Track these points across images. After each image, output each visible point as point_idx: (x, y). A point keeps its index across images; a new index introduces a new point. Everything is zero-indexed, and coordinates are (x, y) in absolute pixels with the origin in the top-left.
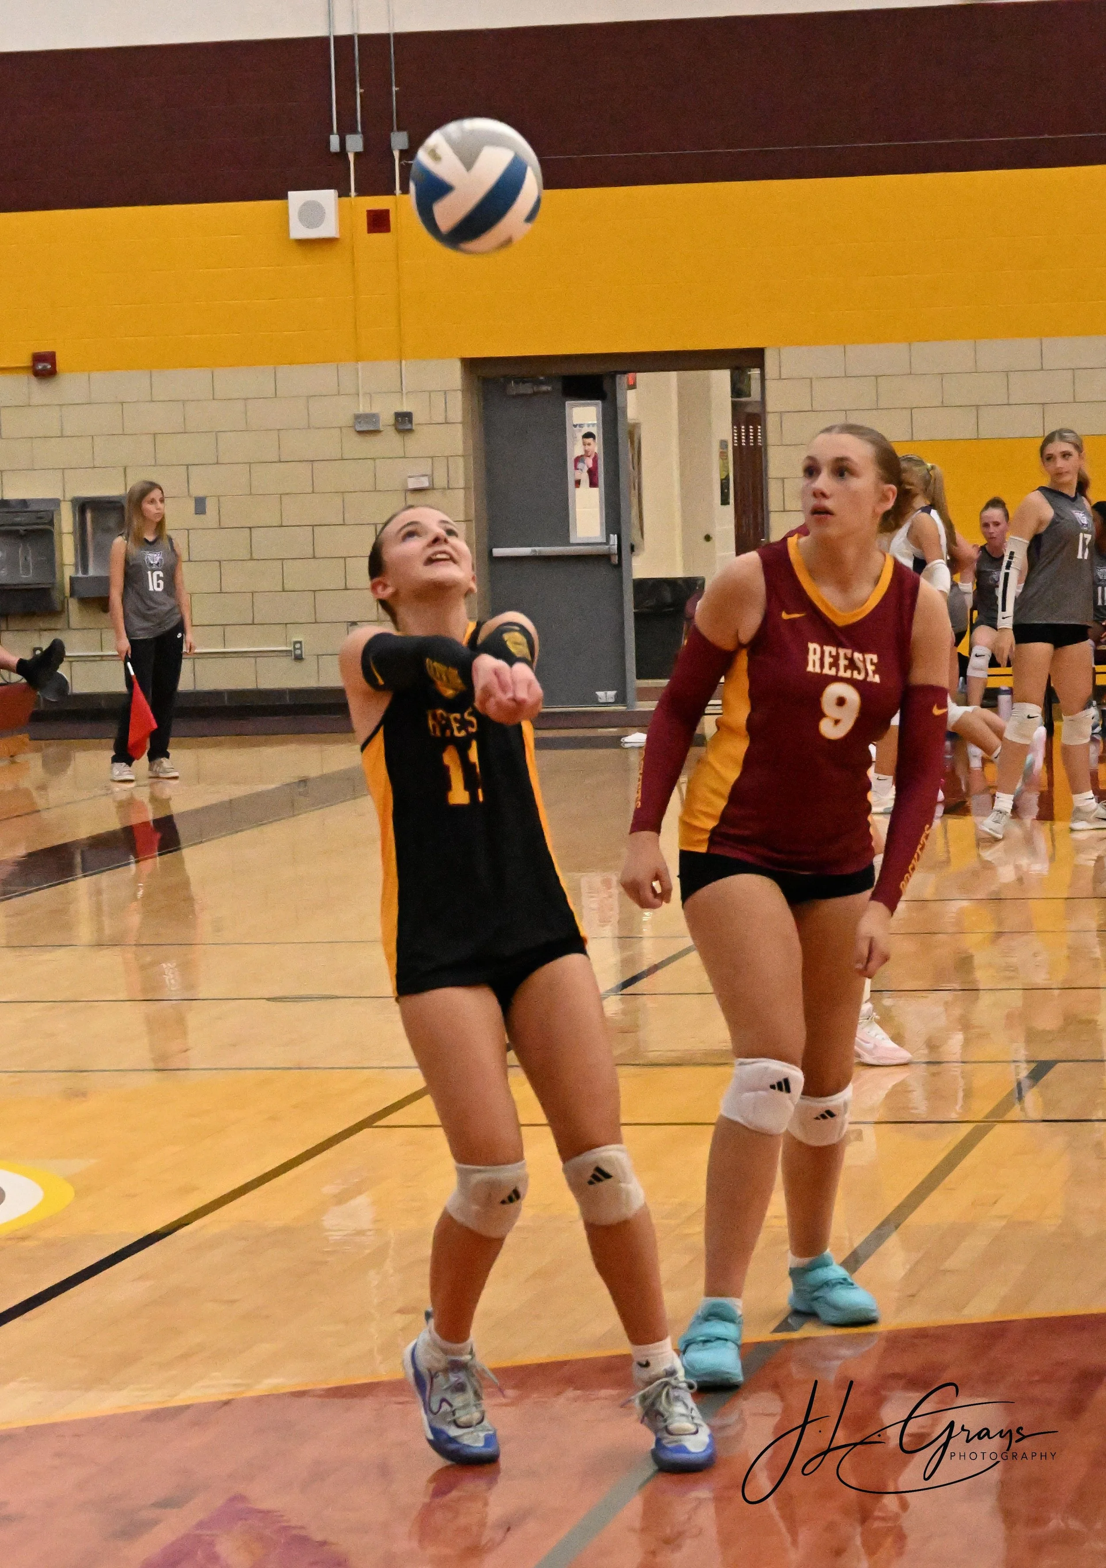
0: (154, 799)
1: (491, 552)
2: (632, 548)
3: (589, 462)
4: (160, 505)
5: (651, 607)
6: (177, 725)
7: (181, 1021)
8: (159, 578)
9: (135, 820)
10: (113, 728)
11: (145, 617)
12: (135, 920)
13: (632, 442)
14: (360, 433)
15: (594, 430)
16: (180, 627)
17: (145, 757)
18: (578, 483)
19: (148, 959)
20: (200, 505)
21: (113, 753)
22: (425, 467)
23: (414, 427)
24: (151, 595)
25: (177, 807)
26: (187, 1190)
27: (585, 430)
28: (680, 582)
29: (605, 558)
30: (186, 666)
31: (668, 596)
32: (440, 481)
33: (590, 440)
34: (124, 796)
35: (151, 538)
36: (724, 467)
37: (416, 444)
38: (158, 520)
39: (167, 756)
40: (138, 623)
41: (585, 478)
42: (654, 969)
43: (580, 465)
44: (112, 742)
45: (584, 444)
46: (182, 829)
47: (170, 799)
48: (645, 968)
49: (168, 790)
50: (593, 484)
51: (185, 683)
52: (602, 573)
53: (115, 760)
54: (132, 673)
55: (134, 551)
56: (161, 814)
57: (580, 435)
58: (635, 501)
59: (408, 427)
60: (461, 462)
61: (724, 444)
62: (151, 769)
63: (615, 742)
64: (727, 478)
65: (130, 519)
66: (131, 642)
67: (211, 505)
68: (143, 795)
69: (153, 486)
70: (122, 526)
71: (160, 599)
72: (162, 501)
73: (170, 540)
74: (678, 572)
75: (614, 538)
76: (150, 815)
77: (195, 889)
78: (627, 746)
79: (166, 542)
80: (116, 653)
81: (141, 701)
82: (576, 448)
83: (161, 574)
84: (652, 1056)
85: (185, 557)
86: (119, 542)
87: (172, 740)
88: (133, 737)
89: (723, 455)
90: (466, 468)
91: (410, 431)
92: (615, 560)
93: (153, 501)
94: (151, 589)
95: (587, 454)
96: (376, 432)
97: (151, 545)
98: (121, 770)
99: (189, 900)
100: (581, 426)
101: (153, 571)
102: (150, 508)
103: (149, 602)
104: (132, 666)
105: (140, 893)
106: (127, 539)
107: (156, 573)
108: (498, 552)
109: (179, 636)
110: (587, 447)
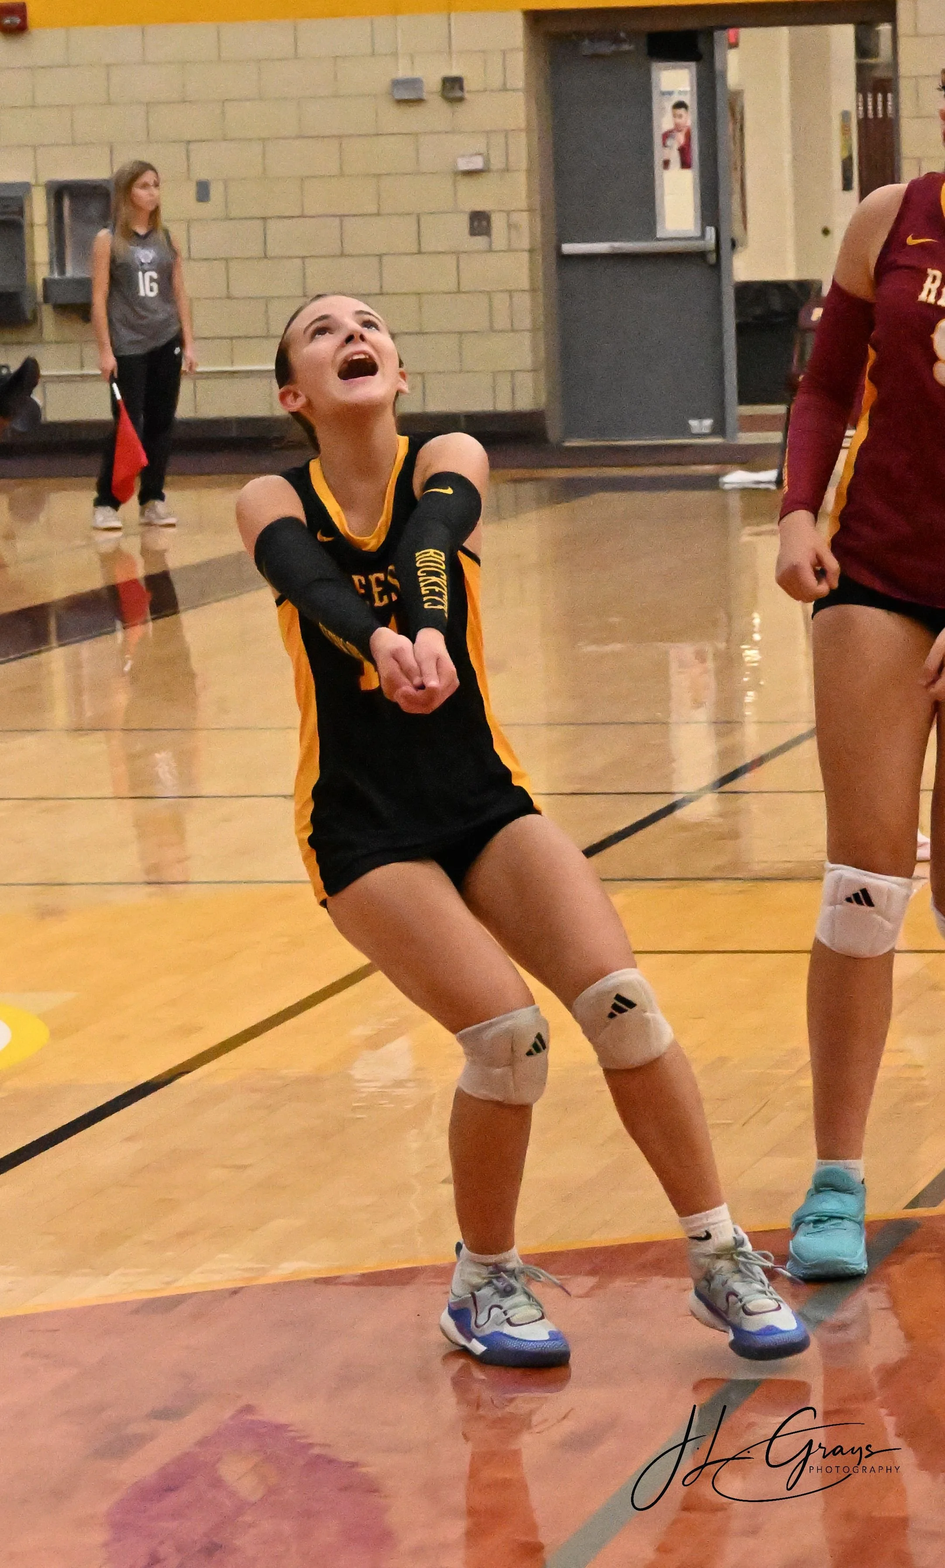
0: (145, 551)
1: (559, 249)
2: (734, 244)
3: (681, 138)
4: (155, 191)
5: (755, 318)
6: (175, 461)
7: (177, 825)
8: (152, 280)
9: (121, 577)
10: (96, 463)
11: (133, 328)
12: (121, 699)
13: (733, 114)
14: (400, 102)
15: (687, 99)
16: (179, 340)
17: (134, 501)
18: (666, 164)
19: (139, 747)
20: (203, 192)
21: (95, 494)
22: (480, 144)
23: (467, 96)
24: (143, 302)
25: (174, 561)
26: (187, 1031)
27: (676, 98)
28: (793, 287)
29: (701, 255)
30: (185, 388)
31: (776, 303)
32: (497, 163)
33: (682, 111)
34: (107, 548)
35: (142, 231)
36: (848, 146)
37: (467, 114)
38: (151, 208)
39: (162, 498)
40: (127, 335)
41: (675, 157)
42: (760, 761)
43: (669, 142)
44: (94, 481)
45: (675, 116)
46: (180, 590)
47: (165, 551)
48: (748, 760)
49: (163, 539)
50: (685, 164)
51: (184, 410)
52: (694, 274)
53: (99, 503)
54: (119, 396)
55: (122, 246)
56: (156, 570)
57: (669, 105)
58: (737, 187)
59: (458, 94)
60: (523, 138)
61: (845, 115)
62: (142, 514)
63: (712, 483)
64: (850, 158)
65: (117, 209)
66: (119, 359)
67: (216, 191)
68: (132, 546)
69: (145, 167)
70: (106, 218)
71: (154, 306)
72: (156, 185)
73: (166, 233)
74: (790, 274)
75: (711, 232)
76: (140, 572)
77: (196, 664)
78: (727, 487)
79: (161, 236)
80: (99, 372)
81: (129, 432)
82: (664, 121)
83: (155, 275)
84: (757, 868)
85: (184, 253)
86: (104, 234)
87: (168, 479)
88: (120, 472)
89: (845, 129)
90: (529, 145)
91: (461, 100)
92: (712, 258)
93: (145, 186)
94: (142, 293)
95: (677, 128)
96: (419, 101)
97: (142, 240)
98: (106, 516)
99: (191, 675)
100: (670, 93)
101: (144, 272)
102: (140, 193)
103: (138, 309)
104: (120, 389)
105: (127, 668)
106: (113, 232)
107: (148, 274)
108: (568, 248)
109: (177, 351)
110: (678, 121)
